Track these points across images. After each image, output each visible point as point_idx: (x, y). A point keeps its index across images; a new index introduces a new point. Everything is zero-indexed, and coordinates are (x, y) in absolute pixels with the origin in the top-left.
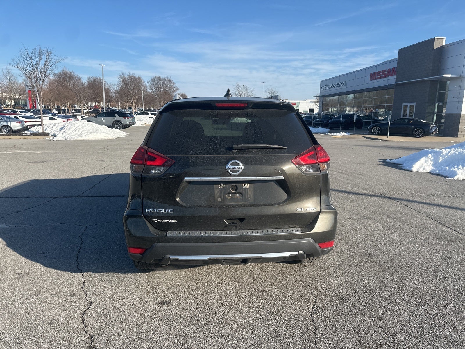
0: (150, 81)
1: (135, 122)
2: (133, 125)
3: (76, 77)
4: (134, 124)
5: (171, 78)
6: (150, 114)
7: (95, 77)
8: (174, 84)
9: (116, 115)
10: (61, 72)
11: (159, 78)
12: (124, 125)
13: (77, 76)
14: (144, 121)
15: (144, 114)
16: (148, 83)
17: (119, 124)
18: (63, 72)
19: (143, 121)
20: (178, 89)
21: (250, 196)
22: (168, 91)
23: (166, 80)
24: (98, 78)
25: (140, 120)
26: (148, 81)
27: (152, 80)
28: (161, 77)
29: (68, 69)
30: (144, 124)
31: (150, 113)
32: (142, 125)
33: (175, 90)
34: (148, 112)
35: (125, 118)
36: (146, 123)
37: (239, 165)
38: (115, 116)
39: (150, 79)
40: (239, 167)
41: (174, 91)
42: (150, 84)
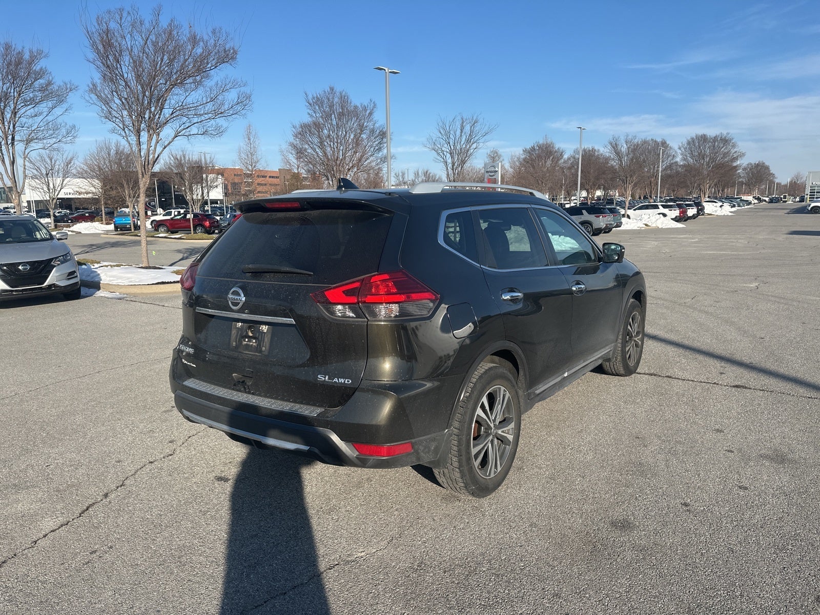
0: (683, 145)
1: (621, 223)
2: (615, 227)
3: (556, 152)
4: (618, 226)
5: (729, 136)
6: (660, 207)
7: (586, 148)
8: (734, 146)
9: (584, 212)
10: (535, 146)
11: (704, 139)
12: (595, 229)
13: (558, 149)
14: (645, 221)
15: (650, 207)
16: (680, 148)
17: (587, 228)
18: (537, 146)
19: (643, 220)
20: (742, 155)
21: (266, 345)
22: (719, 160)
23: (719, 139)
24: (591, 149)
25: (638, 219)
26: (681, 145)
27: (689, 143)
28: (708, 135)
29: (550, 140)
30: (644, 226)
31: (662, 205)
32: (639, 228)
33: (734, 158)
34: (658, 204)
35: (599, 216)
36: (647, 223)
37: (239, 295)
38: (582, 214)
39: (685, 141)
40: (238, 298)
41: (736, 159)
42: (683, 150)
